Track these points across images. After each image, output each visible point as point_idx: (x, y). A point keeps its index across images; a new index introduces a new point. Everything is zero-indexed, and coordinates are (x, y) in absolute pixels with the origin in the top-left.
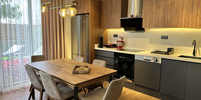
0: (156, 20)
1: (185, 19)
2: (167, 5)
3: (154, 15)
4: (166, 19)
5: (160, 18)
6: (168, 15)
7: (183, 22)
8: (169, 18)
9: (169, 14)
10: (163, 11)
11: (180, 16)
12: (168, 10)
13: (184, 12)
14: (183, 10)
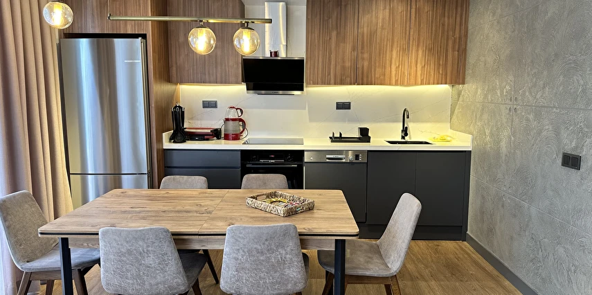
0: (339, 68)
1: (396, 68)
2: (360, 37)
3: (333, 56)
4: (360, 66)
5: (348, 64)
6: (363, 59)
7: (394, 73)
8: (366, 64)
9: (366, 56)
10: (354, 49)
11: (388, 62)
12: (363, 48)
13: (394, 53)
14: (392, 51)
